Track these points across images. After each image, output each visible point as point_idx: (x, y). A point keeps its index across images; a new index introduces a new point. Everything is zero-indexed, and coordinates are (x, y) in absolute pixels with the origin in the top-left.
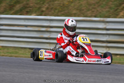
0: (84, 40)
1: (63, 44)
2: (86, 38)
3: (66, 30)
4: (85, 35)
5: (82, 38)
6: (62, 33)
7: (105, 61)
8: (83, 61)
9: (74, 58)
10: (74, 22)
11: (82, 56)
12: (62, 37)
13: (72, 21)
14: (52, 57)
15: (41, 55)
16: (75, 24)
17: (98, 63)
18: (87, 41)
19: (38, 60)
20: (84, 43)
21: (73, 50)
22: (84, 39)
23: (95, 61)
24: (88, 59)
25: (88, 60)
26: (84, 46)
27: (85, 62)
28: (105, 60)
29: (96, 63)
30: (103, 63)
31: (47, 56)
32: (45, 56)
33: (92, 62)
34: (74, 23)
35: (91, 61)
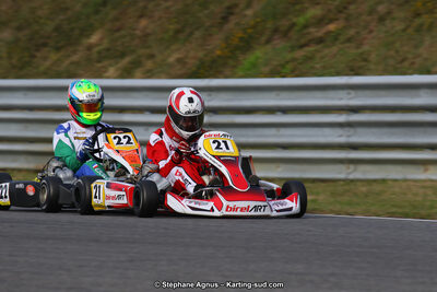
0: (218, 148)
1: (162, 164)
2: (225, 142)
3: (173, 124)
4: (221, 133)
5: (214, 142)
6: (163, 130)
7: (281, 208)
8: (212, 210)
9: (186, 202)
10: (194, 105)
11: (211, 196)
12: (161, 143)
13: (191, 100)
14: (124, 201)
15: (96, 197)
16: (199, 108)
17: (258, 213)
18: (228, 148)
19: (89, 210)
20: (218, 157)
21: (186, 177)
22: (219, 144)
23: (247, 209)
24: (225, 203)
25: (228, 206)
26: (217, 164)
27: (217, 213)
28: (282, 205)
29: (253, 213)
30: (275, 214)
31: (113, 198)
32: (108, 198)
33: (239, 213)
34: (196, 105)
35: (235, 209)
